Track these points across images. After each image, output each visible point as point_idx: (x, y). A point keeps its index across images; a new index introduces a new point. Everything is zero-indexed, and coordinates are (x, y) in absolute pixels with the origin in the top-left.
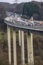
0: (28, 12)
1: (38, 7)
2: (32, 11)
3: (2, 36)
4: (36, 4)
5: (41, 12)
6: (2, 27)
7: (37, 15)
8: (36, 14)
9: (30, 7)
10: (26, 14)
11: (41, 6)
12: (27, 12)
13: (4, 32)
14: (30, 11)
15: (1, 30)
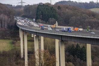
0: (43, 16)
1: (55, 10)
2: (48, 15)
4: (52, 7)
5: (58, 16)
6: (12, 34)
7: (55, 19)
8: (53, 18)
9: (45, 10)
10: (40, 19)
11: (59, 9)
12: (41, 15)
13: (15, 40)
14: (45, 15)
15: (10, 38)
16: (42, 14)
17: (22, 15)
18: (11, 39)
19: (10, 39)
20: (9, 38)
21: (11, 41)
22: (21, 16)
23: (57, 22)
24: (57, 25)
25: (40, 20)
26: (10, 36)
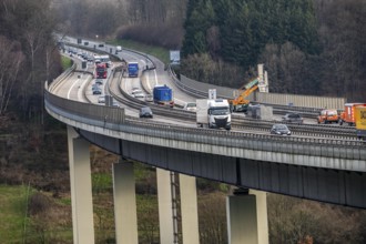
2: (252, 27)
3: (31, 220)
6: (31, 149)
7: (297, 52)
8: (289, 45)
10: (208, 49)
14: (239, 27)
15: (21, 177)
16: (220, 23)
17: (122, 28)
18: (26, 182)
19: (18, 183)
20: (9, 175)
21: (24, 192)
22: (115, 36)
23: (260, 67)
24: (263, 88)
25: (206, 56)
26: (17, 161)
